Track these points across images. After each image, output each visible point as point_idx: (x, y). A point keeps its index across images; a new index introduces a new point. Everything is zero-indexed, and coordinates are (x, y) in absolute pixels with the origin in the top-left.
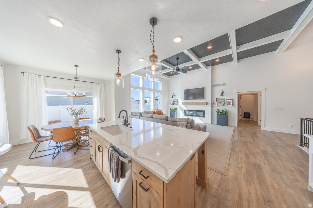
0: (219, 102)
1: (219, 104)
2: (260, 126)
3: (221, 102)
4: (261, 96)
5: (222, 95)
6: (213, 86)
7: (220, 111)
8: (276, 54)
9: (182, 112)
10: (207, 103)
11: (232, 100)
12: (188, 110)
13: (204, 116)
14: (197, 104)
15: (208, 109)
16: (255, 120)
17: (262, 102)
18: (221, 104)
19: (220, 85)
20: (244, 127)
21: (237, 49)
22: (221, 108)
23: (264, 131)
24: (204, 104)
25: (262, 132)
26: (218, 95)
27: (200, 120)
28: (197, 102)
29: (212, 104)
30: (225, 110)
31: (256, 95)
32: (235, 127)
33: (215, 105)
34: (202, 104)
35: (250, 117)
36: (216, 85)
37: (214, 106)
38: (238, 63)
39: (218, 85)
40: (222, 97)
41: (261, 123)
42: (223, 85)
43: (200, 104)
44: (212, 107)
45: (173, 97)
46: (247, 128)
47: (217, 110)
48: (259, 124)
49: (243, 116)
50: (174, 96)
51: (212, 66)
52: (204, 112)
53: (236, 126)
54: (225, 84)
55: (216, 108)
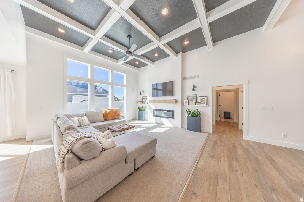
0: (191, 100)
1: (190, 102)
2: (242, 132)
3: (193, 100)
4: (243, 93)
5: (194, 90)
6: (184, 79)
7: (191, 112)
8: (263, 31)
9: (150, 112)
10: (176, 101)
11: (206, 98)
12: (156, 110)
13: (173, 118)
14: (165, 102)
15: (177, 109)
16: (235, 121)
17: (244, 100)
18: (193, 103)
19: (192, 77)
20: (221, 135)
21: (207, 17)
22: (193, 107)
23: (247, 142)
24: (173, 103)
25: (243, 144)
26: (189, 91)
27: (169, 122)
28: (165, 100)
29: (183, 103)
30: (197, 110)
31: (236, 92)
32: (209, 134)
33: (186, 103)
34: (170, 102)
35: (231, 117)
36: (187, 78)
37: (185, 105)
38: (214, 47)
39: (190, 78)
40: (194, 93)
41: (243, 127)
42: (195, 77)
43: (168, 103)
44: (182, 107)
45: (141, 94)
46: (225, 136)
47: (188, 111)
48: (240, 128)
49: (223, 116)
50: (143, 92)
51: (183, 52)
52: (173, 112)
53: (211, 132)
54: (198, 77)
55: (187, 107)
